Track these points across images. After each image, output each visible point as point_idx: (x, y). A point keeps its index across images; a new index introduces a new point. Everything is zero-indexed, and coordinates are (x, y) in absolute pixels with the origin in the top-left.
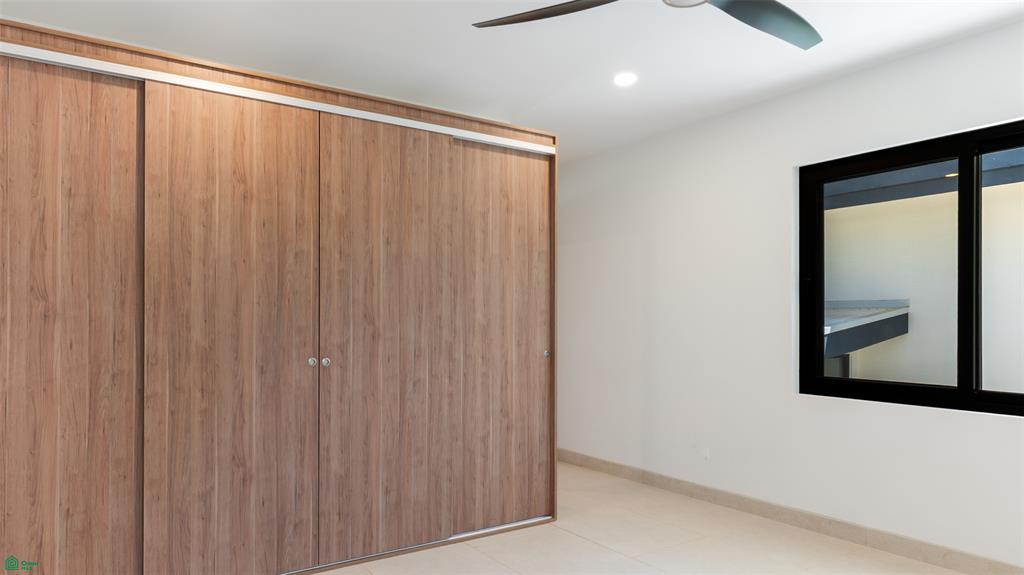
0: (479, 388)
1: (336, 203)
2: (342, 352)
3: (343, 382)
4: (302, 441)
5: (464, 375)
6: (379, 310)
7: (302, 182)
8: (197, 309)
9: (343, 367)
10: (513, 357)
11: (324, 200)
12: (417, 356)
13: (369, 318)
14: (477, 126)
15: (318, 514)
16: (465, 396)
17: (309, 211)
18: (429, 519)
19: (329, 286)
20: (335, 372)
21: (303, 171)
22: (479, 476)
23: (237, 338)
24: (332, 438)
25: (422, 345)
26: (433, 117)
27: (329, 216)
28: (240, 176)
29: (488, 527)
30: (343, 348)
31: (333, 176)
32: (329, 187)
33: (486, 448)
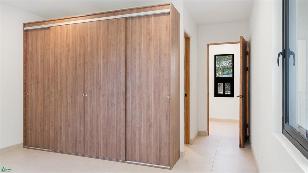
0: (137, 109)
1: (89, 49)
2: (91, 93)
3: (91, 102)
4: (81, 117)
5: (132, 103)
6: (101, 80)
7: (81, 44)
8: (59, 81)
9: (91, 97)
10: (152, 97)
11: (86, 48)
12: (112, 95)
13: (98, 83)
14: (135, 10)
15: (85, 140)
16: (132, 111)
17: (82, 52)
18: (117, 152)
19: (87, 73)
20: (89, 99)
21: (81, 41)
22: (137, 142)
23: (66, 88)
24: (88, 119)
25: (114, 92)
26: (118, 13)
27: (87, 53)
28: (67, 46)
29: (142, 162)
30: (91, 92)
31: (88, 40)
32: (87, 44)
33: (140, 132)
